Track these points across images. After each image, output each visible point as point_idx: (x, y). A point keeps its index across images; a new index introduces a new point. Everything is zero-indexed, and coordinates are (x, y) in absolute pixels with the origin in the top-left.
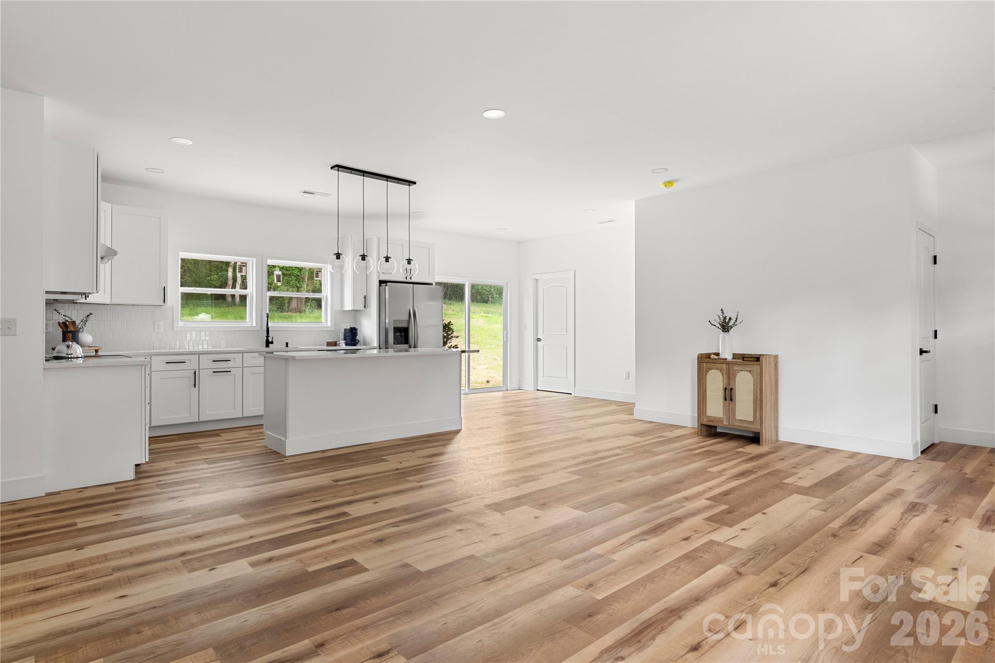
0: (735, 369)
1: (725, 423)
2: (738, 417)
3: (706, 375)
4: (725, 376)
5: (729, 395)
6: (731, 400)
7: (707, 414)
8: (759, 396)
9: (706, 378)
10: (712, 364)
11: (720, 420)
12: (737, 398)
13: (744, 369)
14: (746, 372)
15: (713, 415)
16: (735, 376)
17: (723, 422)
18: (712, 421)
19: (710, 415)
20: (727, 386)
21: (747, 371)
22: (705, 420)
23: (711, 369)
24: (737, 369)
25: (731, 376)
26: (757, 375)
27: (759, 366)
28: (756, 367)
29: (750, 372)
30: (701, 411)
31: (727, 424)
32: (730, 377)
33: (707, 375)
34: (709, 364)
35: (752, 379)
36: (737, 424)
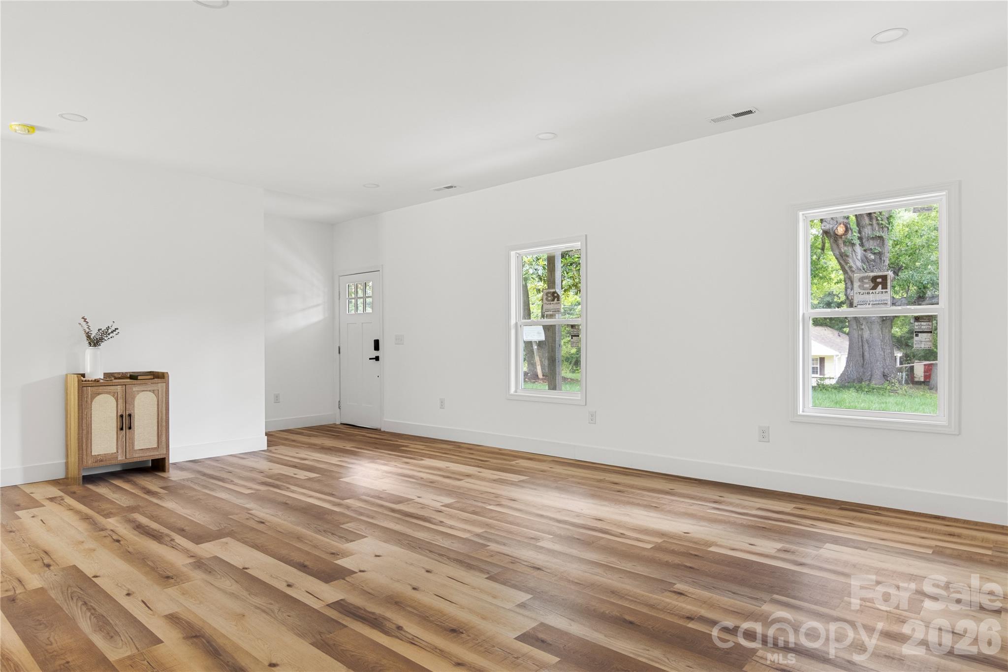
0: (134, 390)
1: (120, 458)
2: (137, 447)
3: (91, 402)
4: (120, 401)
5: (125, 422)
6: (130, 428)
7: (93, 454)
8: (164, 417)
9: (91, 407)
10: (101, 388)
11: (114, 456)
12: (136, 425)
13: (146, 389)
14: (148, 392)
15: (101, 453)
16: (133, 399)
17: (117, 458)
18: (102, 461)
19: (96, 454)
20: (123, 412)
21: (150, 391)
22: (90, 462)
23: (99, 394)
24: (137, 389)
25: (129, 400)
26: (162, 395)
27: (165, 384)
28: (160, 386)
29: (153, 391)
30: (85, 451)
31: (124, 458)
32: (127, 400)
33: (93, 403)
34: (96, 388)
35: (155, 399)
36: (137, 455)
